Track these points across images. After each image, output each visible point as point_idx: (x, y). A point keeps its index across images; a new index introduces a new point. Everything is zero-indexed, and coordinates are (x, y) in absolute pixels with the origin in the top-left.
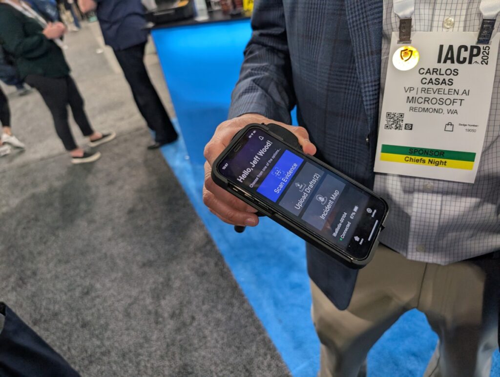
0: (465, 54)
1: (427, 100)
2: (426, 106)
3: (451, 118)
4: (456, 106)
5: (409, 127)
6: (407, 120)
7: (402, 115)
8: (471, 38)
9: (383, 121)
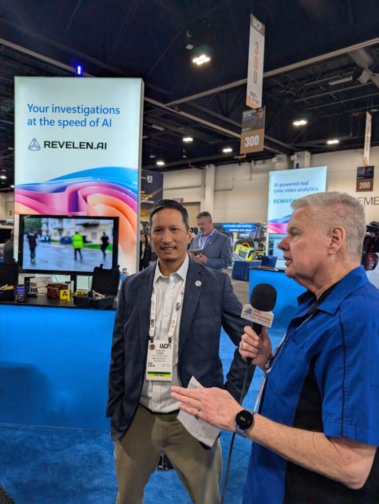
0: (166, 346)
1: (158, 358)
2: (158, 360)
3: (164, 363)
4: (165, 360)
5: (154, 366)
6: (153, 364)
7: (152, 363)
8: (167, 342)
9: (147, 365)
